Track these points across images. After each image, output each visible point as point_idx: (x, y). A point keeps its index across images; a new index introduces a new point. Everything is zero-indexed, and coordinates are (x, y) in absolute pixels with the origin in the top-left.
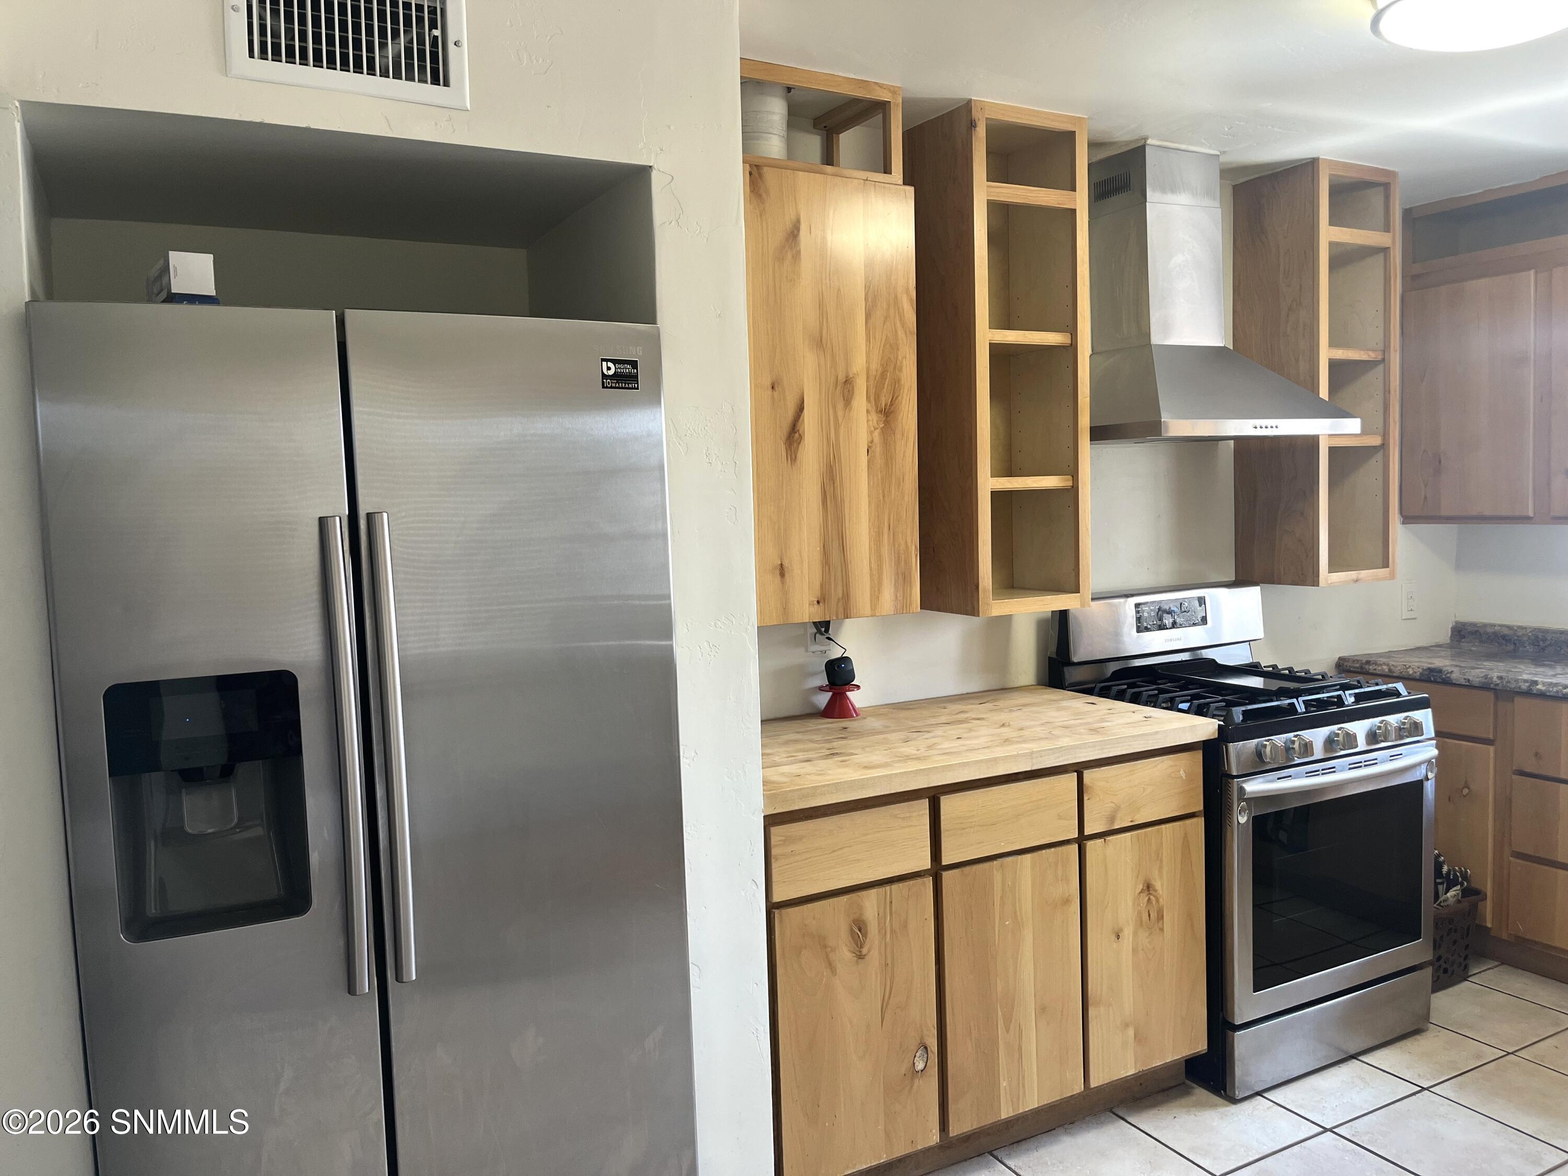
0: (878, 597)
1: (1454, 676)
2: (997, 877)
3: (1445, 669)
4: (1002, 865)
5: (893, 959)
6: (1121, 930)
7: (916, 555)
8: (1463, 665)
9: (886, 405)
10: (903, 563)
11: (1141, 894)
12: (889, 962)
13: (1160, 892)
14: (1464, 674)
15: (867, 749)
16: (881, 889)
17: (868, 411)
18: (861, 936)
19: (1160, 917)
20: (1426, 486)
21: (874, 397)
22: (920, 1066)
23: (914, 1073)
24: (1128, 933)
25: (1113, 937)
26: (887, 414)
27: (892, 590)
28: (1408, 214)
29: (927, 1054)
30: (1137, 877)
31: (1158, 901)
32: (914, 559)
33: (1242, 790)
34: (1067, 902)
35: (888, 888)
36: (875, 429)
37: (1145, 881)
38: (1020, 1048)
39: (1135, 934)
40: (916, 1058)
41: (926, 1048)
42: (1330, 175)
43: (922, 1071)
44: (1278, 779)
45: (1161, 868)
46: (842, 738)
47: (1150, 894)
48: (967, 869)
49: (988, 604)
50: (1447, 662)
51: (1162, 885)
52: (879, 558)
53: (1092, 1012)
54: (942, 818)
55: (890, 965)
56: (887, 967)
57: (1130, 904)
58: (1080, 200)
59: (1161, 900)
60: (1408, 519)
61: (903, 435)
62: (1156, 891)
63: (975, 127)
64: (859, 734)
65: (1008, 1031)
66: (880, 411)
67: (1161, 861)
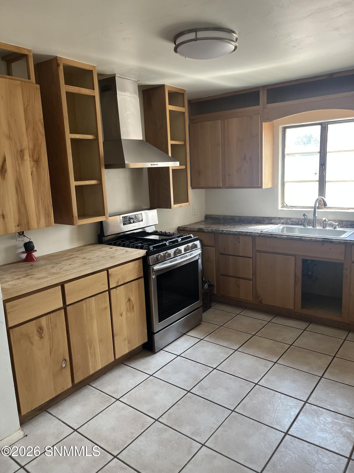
0: (39, 222)
1: (205, 230)
2: (84, 305)
3: (203, 228)
4: (86, 302)
5: (53, 337)
6: (122, 313)
7: (52, 208)
8: (207, 227)
9: (36, 159)
10: (47, 211)
11: (128, 302)
12: (51, 337)
13: (133, 301)
14: (207, 229)
15: (39, 272)
16: (47, 316)
17: (30, 161)
18: (41, 331)
19: (133, 307)
20: (197, 179)
21: (32, 156)
22: (64, 366)
23: (62, 368)
24: (124, 314)
25: (120, 316)
26: (37, 161)
27: (44, 220)
28: (189, 102)
29: (66, 362)
30: (126, 297)
31: (132, 303)
32: (51, 209)
33: (153, 269)
34: (106, 308)
35: (49, 315)
36: (33, 167)
37: (128, 298)
38: (95, 353)
39: (126, 314)
40: (63, 364)
41: (65, 360)
42: (168, 90)
43: (65, 367)
44: (163, 264)
45: (132, 294)
46: (31, 269)
47: (130, 302)
48: (75, 305)
49: (77, 221)
50: (204, 226)
51: (133, 299)
52: (39, 209)
53: (115, 338)
54: (66, 291)
55: (52, 338)
56: (51, 339)
57: (124, 306)
58: (96, 93)
59: (133, 303)
60: (193, 188)
61: (43, 169)
62: (131, 301)
63: (59, 66)
64: (37, 267)
65: (91, 349)
66: (34, 161)
67: (132, 292)
